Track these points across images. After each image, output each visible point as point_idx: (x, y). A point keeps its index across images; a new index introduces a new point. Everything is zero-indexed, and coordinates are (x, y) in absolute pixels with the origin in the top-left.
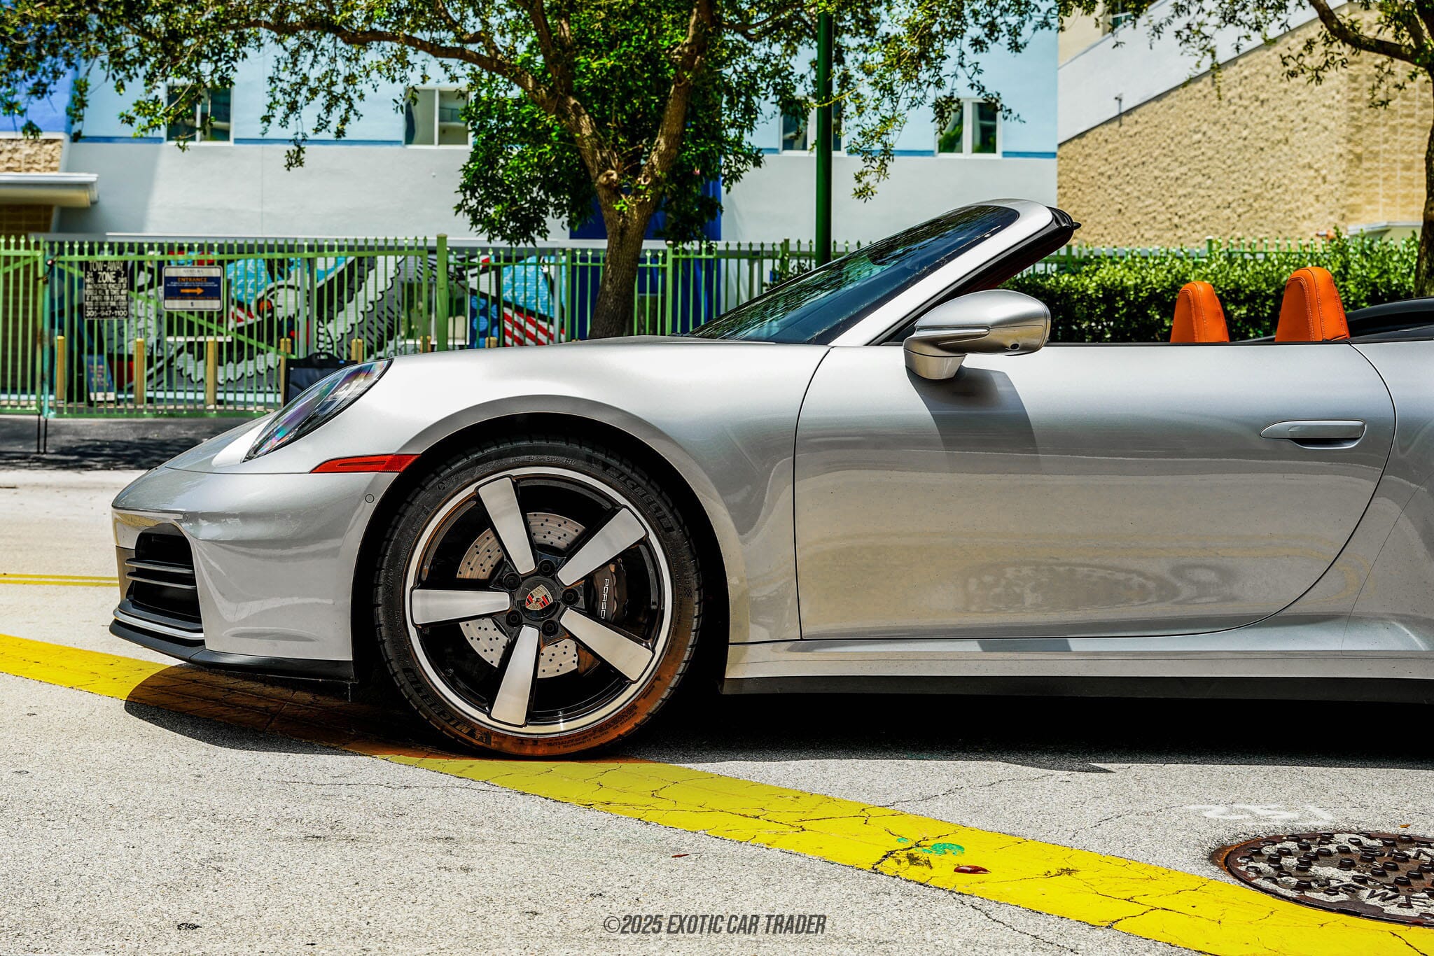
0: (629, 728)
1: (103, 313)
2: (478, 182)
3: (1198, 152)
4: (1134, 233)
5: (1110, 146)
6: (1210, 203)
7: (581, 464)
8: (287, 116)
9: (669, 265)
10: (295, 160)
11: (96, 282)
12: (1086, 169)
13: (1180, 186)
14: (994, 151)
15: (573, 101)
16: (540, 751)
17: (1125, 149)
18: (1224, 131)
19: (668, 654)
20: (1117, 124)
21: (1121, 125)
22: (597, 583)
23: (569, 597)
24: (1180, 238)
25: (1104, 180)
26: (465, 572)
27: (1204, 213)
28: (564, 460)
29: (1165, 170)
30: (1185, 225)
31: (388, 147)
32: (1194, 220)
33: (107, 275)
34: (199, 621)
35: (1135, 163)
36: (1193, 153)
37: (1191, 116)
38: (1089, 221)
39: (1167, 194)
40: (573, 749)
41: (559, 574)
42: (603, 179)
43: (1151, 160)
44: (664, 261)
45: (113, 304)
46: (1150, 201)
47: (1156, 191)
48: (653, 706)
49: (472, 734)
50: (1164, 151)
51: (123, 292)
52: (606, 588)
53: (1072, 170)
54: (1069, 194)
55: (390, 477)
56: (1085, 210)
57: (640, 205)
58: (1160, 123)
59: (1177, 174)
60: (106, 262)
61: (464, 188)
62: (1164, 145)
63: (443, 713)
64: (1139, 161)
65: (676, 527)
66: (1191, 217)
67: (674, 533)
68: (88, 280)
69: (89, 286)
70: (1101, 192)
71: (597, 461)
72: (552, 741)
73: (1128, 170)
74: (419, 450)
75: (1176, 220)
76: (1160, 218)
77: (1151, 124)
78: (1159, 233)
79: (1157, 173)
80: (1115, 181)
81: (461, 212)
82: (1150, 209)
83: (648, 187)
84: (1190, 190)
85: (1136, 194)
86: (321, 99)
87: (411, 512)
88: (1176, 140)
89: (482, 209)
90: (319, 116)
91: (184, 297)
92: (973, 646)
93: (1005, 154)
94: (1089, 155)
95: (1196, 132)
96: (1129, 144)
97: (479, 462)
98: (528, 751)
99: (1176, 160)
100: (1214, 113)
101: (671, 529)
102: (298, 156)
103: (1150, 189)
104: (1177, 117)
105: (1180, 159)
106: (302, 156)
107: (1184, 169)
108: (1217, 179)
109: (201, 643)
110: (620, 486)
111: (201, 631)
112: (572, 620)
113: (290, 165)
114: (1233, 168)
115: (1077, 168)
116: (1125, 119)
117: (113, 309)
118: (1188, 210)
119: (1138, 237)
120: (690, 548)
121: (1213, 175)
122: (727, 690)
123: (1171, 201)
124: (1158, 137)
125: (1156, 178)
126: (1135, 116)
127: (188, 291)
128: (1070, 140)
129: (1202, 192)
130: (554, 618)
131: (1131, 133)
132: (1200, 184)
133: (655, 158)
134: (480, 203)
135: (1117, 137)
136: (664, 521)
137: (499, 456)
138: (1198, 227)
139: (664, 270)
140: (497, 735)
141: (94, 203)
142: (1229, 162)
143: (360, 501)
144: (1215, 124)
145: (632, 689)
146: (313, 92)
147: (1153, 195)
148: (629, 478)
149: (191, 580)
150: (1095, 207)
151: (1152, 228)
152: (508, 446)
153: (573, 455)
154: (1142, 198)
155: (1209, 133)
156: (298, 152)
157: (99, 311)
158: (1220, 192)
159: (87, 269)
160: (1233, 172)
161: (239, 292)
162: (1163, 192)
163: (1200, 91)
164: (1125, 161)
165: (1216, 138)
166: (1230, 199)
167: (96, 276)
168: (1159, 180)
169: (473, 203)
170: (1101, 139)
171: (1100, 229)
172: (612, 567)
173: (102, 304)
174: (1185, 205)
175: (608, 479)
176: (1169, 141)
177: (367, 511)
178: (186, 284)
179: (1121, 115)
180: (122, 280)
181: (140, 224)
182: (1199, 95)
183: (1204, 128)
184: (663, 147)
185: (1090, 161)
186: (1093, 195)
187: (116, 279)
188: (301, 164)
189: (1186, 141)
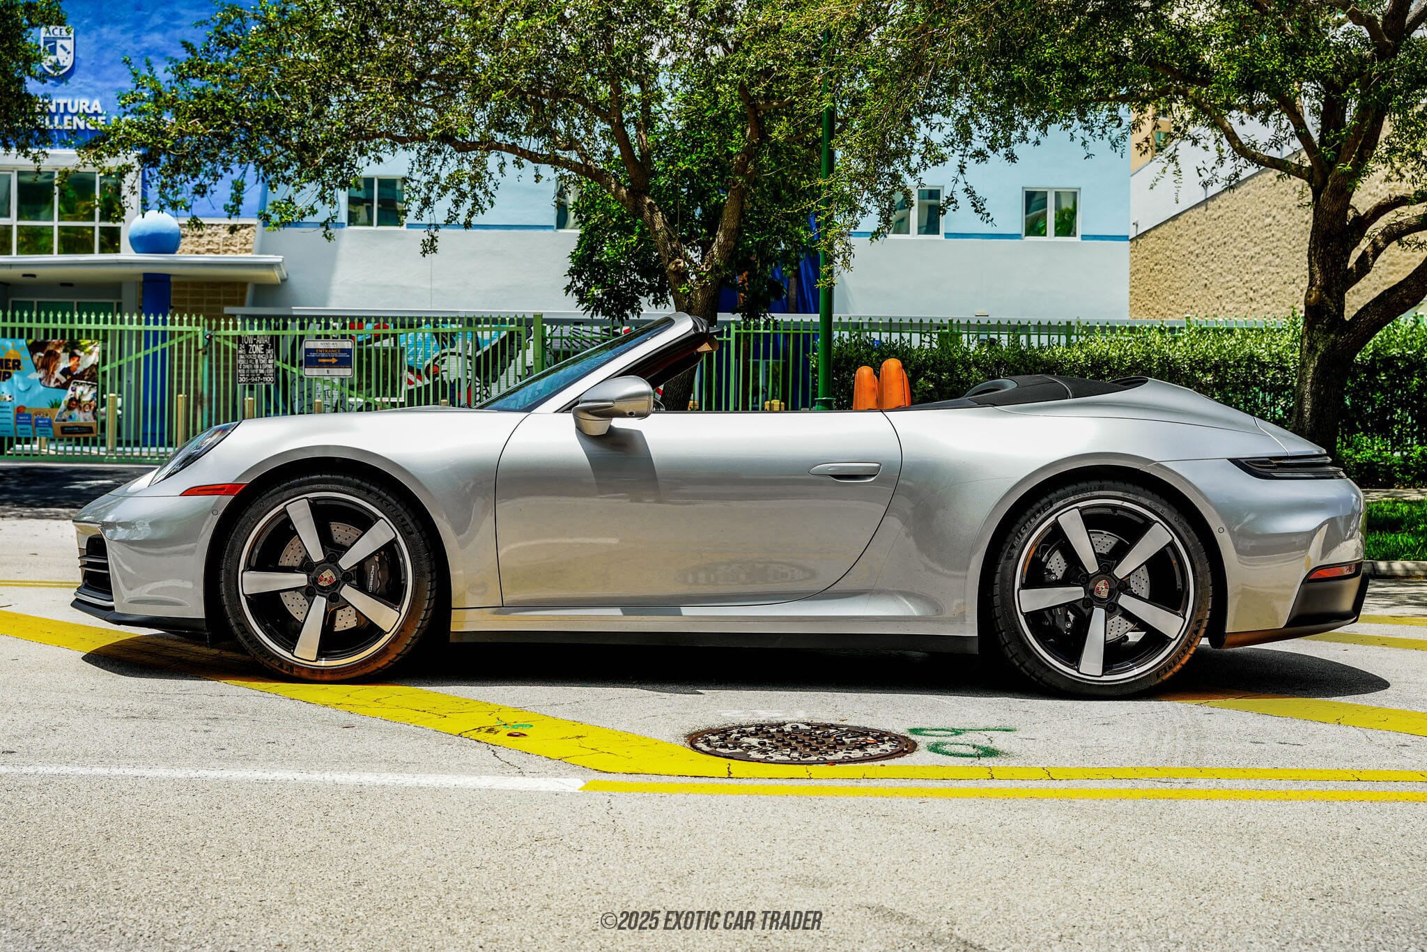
0: (384, 663)
1: (253, 380)
2: (584, 267)
3: (1270, 234)
4: (1217, 305)
5: (1198, 228)
6: (1279, 279)
7: (352, 490)
8: (421, 210)
9: (732, 339)
10: (430, 247)
11: (247, 353)
12: (1178, 248)
13: (1254, 264)
14: (1075, 235)
15: (648, 201)
16: (326, 678)
17: (1210, 230)
18: (1290, 215)
19: (409, 614)
20: (1204, 208)
21: (1207, 209)
22: (367, 568)
23: (346, 577)
24: (1254, 310)
25: (1193, 258)
26: (284, 562)
27: (1274, 288)
28: (341, 488)
29: (1242, 249)
30: (1258, 299)
31: (541, 231)
32: (1265, 294)
33: (257, 347)
34: (111, 594)
35: (1218, 243)
36: (1265, 235)
37: (1263, 202)
38: (1181, 294)
39: (1244, 271)
40: (346, 676)
41: (340, 562)
42: (672, 267)
43: (1232, 240)
44: (728, 335)
45: (262, 371)
46: (1231, 277)
47: (1235, 269)
48: (400, 648)
49: (281, 666)
50: (1242, 233)
51: (270, 361)
52: (372, 570)
53: (1167, 249)
54: (1164, 271)
55: (228, 499)
56: (1177, 285)
57: (702, 288)
58: (1239, 207)
59: (1253, 253)
60: (255, 336)
61: (572, 272)
62: (1241, 227)
63: (262, 653)
64: (1221, 241)
65: (415, 530)
66: (1263, 292)
67: (414, 536)
68: (241, 352)
69: (241, 357)
70: (1190, 268)
71: (364, 489)
72: (334, 671)
73: (1212, 250)
74: (247, 481)
75: (1251, 294)
76: (1238, 292)
77: (1231, 209)
78: (1237, 306)
79: (1235, 252)
80: (1202, 259)
81: (570, 293)
82: (1230, 284)
83: (708, 273)
84: (1262, 267)
85: (1219, 270)
86: (451, 195)
87: (242, 521)
88: (1251, 224)
89: (588, 290)
90: (449, 210)
91: (321, 365)
92: (617, 612)
93: (1084, 237)
94: (1181, 236)
95: (1267, 216)
96: (1213, 226)
97: (286, 489)
98: (318, 678)
99: (1251, 241)
100: (1282, 199)
101: (412, 533)
102: (432, 244)
103: (1230, 266)
104: (1253, 202)
105: (1255, 240)
106: (435, 244)
107: (1257, 249)
108: (1284, 258)
109: (112, 608)
110: (378, 504)
111: (112, 600)
112: (348, 593)
113: (425, 252)
114: (1297, 248)
115: (1171, 247)
116: (1210, 204)
117: (262, 375)
118: (1261, 286)
119: (1221, 309)
120: (426, 545)
121: (1281, 254)
122: (452, 640)
123: (1247, 278)
124: (1237, 220)
125: (1235, 257)
126: (1218, 201)
127: (324, 360)
128: (1165, 222)
129: (1272, 269)
130: (337, 591)
131: (1215, 216)
132: (1270, 262)
133: (715, 249)
134: (585, 284)
135: (1204, 220)
136: (407, 527)
137: (300, 485)
138: (1269, 301)
139: (728, 343)
140: (298, 667)
141: (284, 280)
142: (1294, 243)
143: (208, 514)
144: (1283, 209)
145: (387, 637)
146: (445, 189)
147: (1233, 272)
148: (384, 499)
149: (106, 566)
150: (1186, 281)
151: (1232, 301)
152: (306, 478)
153: (348, 484)
154: (1224, 274)
155: (1278, 217)
156: (432, 241)
157: (250, 377)
158: (1287, 269)
159: (240, 342)
160: (1297, 252)
161: (411, 359)
162: (1241, 269)
163: (1271, 180)
164: (1210, 241)
165: (1284, 222)
166: (1295, 276)
167: (247, 348)
168: (1238, 259)
169: (580, 284)
170: (1190, 221)
171: (1189, 302)
172: (377, 559)
173: (253, 371)
174: (1259, 280)
175: (372, 501)
176: (1246, 224)
177: (213, 521)
178: (323, 355)
179: (1207, 199)
180: (269, 351)
181: (325, 300)
182: (1270, 183)
183: (1274, 213)
184: (722, 240)
185: (1182, 241)
186: (1184, 271)
187: (264, 351)
188: (435, 251)
189: (1259, 224)
